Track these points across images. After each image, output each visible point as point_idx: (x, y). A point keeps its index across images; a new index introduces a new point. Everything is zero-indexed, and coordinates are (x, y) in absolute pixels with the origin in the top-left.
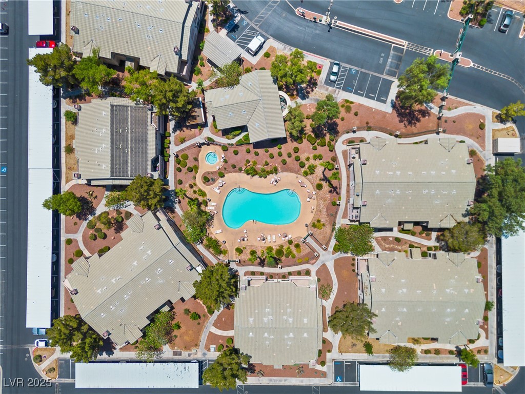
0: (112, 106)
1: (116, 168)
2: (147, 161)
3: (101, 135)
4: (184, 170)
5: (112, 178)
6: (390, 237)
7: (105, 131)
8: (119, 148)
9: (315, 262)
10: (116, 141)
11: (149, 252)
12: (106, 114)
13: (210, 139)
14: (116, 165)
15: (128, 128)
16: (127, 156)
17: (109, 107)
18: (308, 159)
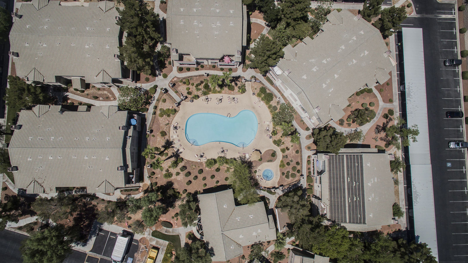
0: (364, 223)
1: (358, 163)
2: (330, 171)
3: (373, 195)
4: (293, 164)
5: (361, 154)
6: (102, 100)
7: (370, 198)
8: (356, 183)
9: (173, 79)
10: (359, 189)
11: (324, 86)
12: (369, 215)
13: (271, 193)
14: (358, 166)
15: (348, 202)
16: (348, 174)
17: (366, 222)
18: (178, 174)
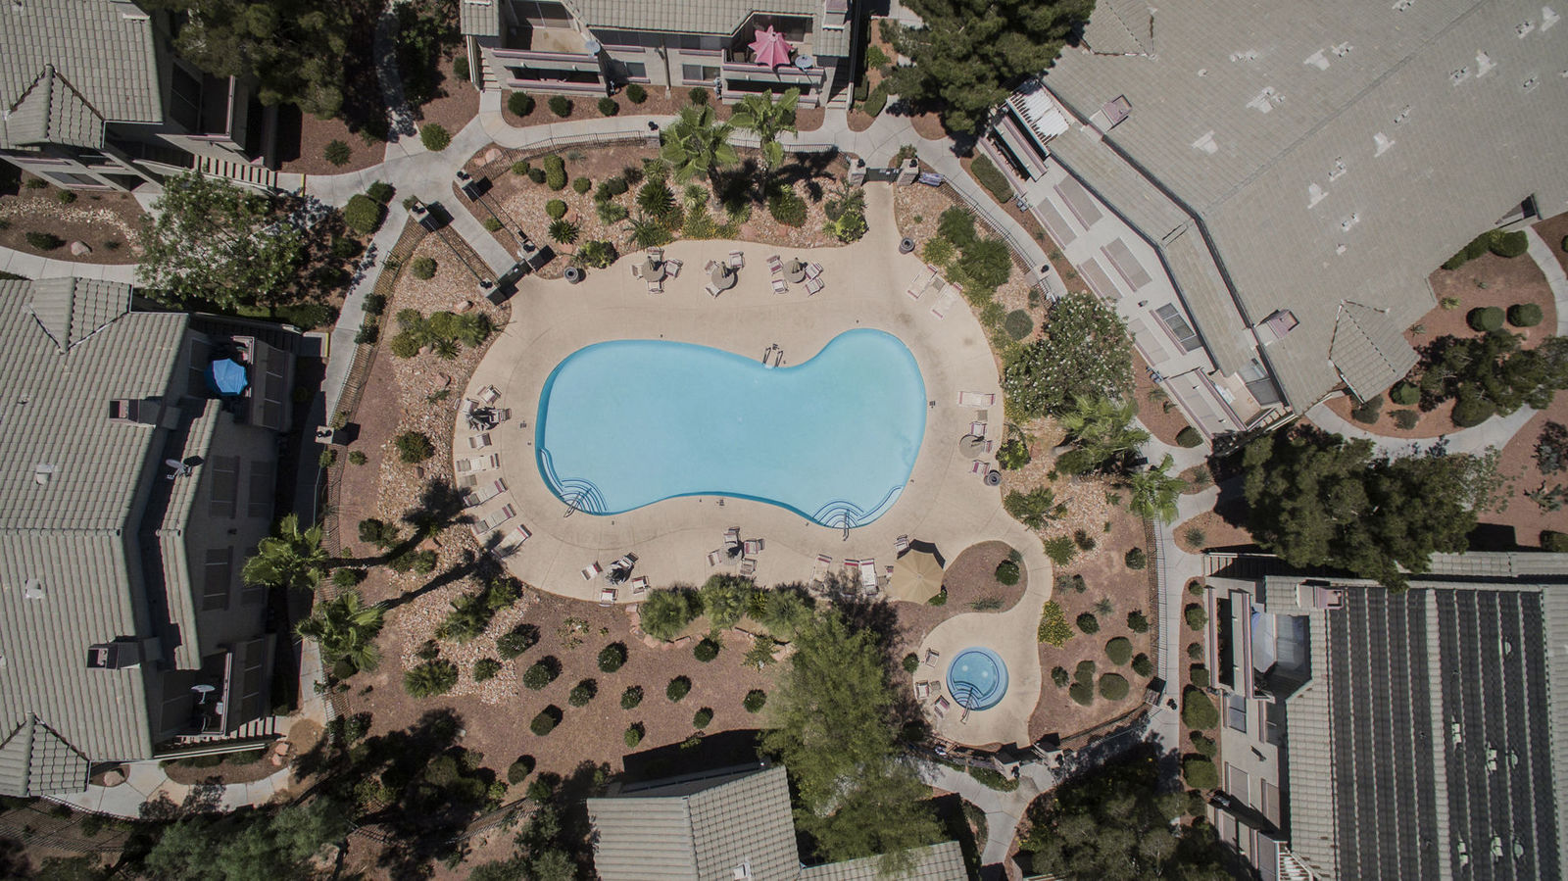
1: (1513, 640)
2: (1338, 676)
4: (1113, 623)
5: (1533, 588)
6: (81, 258)
8: (1501, 753)
9: (480, 154)
11: (1316, 195)
13: (993, 779)
14: (1512, 659)
15: (1455, 862)
16: (1450, 703)
18: (487, 669)
